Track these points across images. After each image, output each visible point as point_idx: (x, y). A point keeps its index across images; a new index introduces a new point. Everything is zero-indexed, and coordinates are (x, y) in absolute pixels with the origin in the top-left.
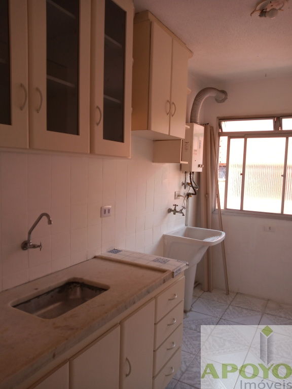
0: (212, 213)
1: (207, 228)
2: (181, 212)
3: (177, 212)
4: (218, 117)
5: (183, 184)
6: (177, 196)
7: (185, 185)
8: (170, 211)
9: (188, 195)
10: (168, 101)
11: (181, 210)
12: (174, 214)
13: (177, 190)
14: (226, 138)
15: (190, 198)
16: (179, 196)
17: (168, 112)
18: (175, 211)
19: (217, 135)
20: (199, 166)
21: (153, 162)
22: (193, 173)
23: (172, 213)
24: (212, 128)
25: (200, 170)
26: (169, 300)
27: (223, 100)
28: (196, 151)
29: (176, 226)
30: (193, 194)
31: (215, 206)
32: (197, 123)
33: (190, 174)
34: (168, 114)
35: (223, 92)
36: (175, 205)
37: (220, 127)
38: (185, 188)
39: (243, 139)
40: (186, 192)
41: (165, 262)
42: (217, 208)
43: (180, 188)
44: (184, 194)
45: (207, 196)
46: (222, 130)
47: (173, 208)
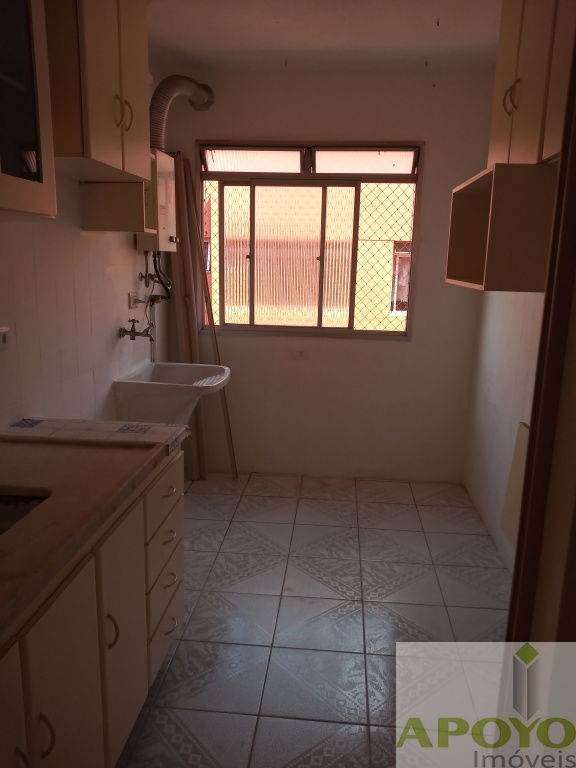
0: (199, 333)
1: (192, 362)
2: (146, 333)
3: (138, 334)
4: (197, 141)
5: (142, 277)
6: (133, 301)
7: (147, 278)
8: (122, 332)
9: (153, 300)
10: (117, 97)
11: (147, 331)
12: (133, 338)
13: (131, 289)
14: (215, 184)
15: (157, 306)
16: (137, 301)
17: (118, 121)
18: (133, 334)
19: (198, 177)
20: (171, 239)
21: (83, 229)
22: (159, 253)
23: (128, 337)
24: (187, 161)
25: (173, 248)
26: (164, 497)
27: (207, 106)
28: (163, 208)
29: (134, 363)
30: (162, 297)
31: (203, 320)
32: (161, 149)
33: (154, 256)
34: (118, 125)
35: (206, 88)
36: (134, 321)
37: (204, 162)
38: (147, 285)
39: (248, 188)
40: (148, 294)
41: (143, 430)
42: (207, 322)
43: (137, 285)
44: (145, 296)
45: (187, 299)
46: (206, 167)
47: (128, 327)
